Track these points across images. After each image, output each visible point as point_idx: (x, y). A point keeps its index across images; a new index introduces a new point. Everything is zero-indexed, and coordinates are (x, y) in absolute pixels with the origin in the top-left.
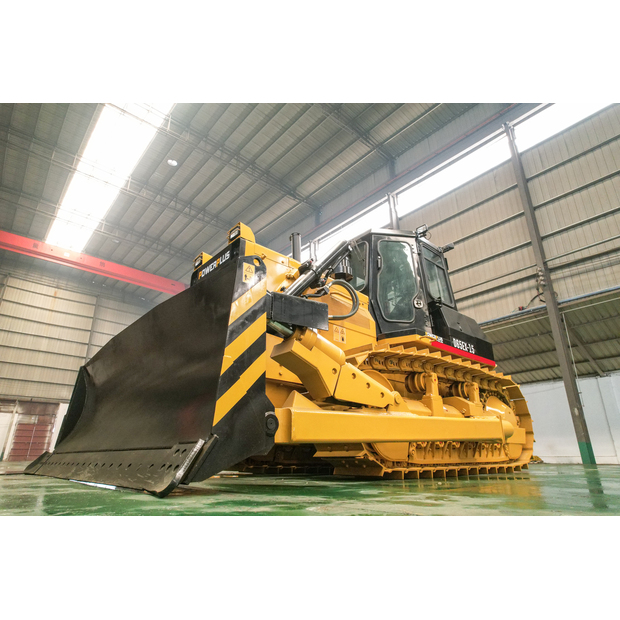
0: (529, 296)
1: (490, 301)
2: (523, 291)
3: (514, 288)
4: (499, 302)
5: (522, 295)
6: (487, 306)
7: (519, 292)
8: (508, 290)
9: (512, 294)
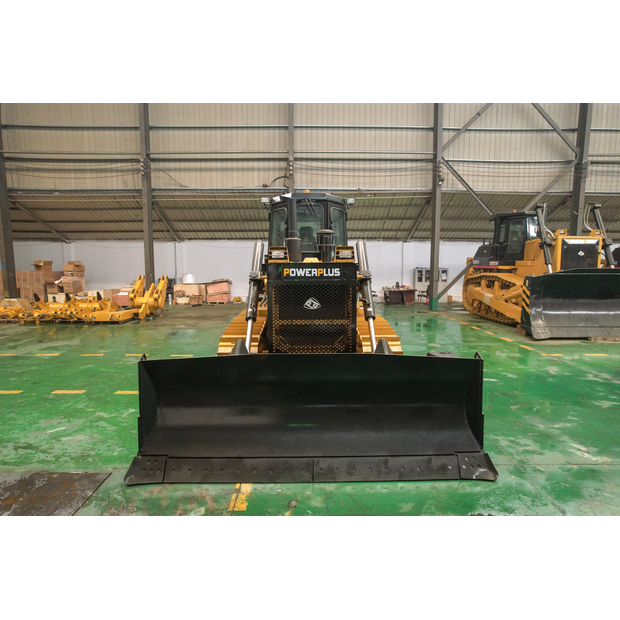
0: (273, 175)
1: (238, 170)
2: (269, 169)
3: (262, 164)
4: (246, 173)
5: (267, 173)
6: (235, 174)
7: (264, 169)
8: (256, 164)
9: (259, 169)
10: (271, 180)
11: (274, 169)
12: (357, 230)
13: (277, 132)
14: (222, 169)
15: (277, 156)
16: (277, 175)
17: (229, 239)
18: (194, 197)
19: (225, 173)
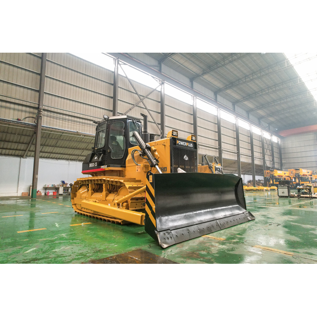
0: (24, 115)
10: (23, 118)
11: (26, 112)
12: (67, 154)
13: (29, 91)
15: (28, 104)
16: (27, 115)
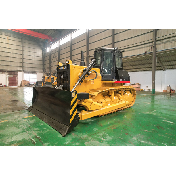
0: (149, 48)
2: (148, 46)
4: (140, 49)
5: (147, 48)
6: (137, 50)
9: (144, 47)
14: (133, 50)
16: (151, 48)
17: (141, 71)
18: (125, 59)
19: (134, 50)
